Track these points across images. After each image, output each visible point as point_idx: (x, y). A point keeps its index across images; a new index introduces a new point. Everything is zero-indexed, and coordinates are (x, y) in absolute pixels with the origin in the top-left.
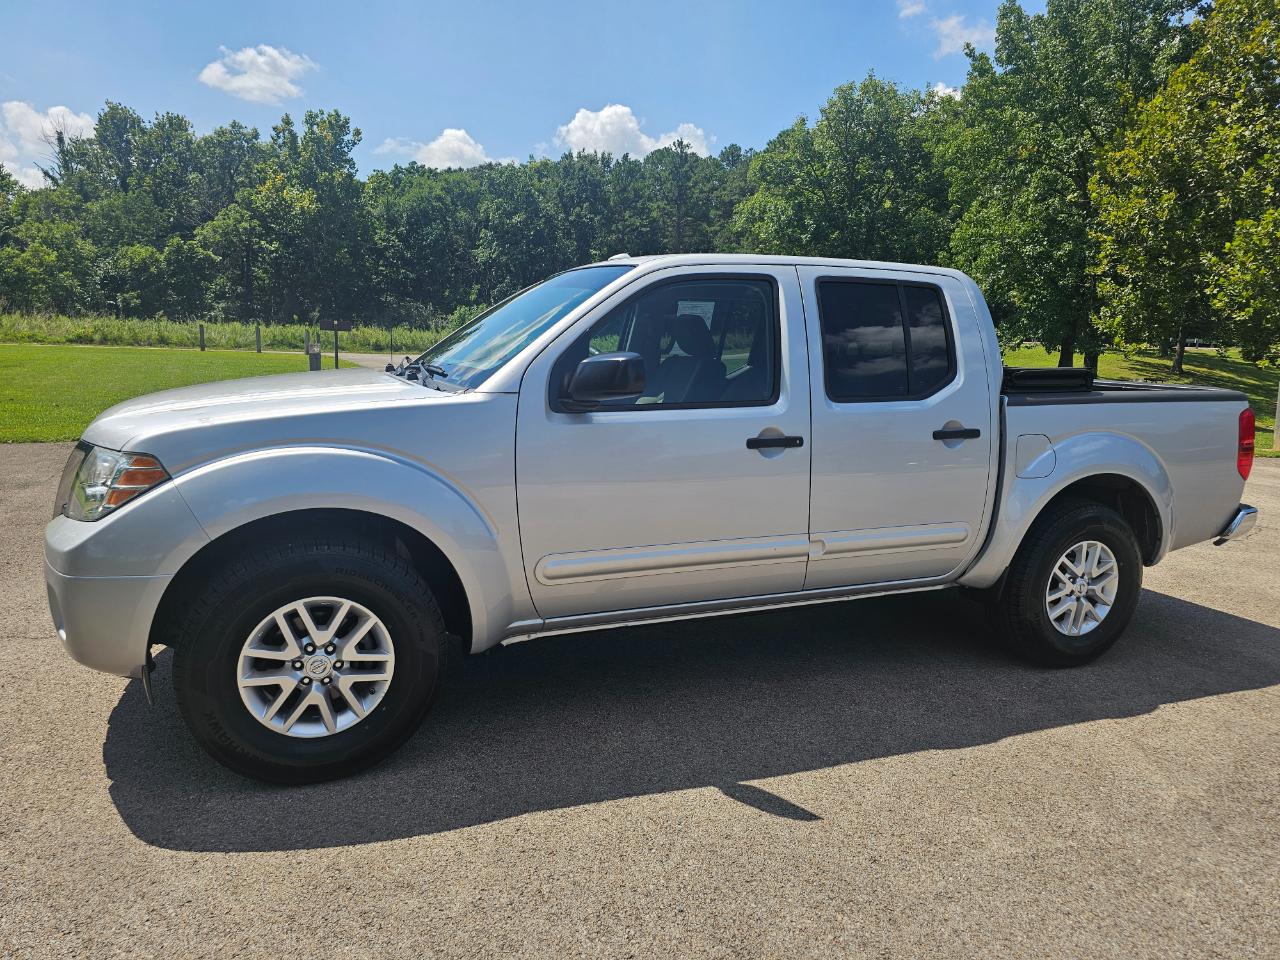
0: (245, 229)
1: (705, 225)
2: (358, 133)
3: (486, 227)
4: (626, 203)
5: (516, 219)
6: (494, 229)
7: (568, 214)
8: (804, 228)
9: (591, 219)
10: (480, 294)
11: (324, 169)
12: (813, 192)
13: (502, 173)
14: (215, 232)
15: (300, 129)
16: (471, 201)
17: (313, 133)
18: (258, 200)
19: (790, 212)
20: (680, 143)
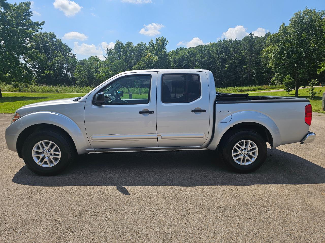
0: (142, 66)
1: (258, 56)
2: (168, 41)
3: (198, 61)
4: (235, 52)
5: (205, 59)
7: (219, 56)
8: (284, 55)
9: (225, 57)
11: (160, 51)
12: (287, 44)
13: (202, 47)
14: (136, 67)
15: (155, 42)
16: (194, 55)
17: (158, 42)
18: (146, 59)
19: (279, 50)
20: (251, 34)
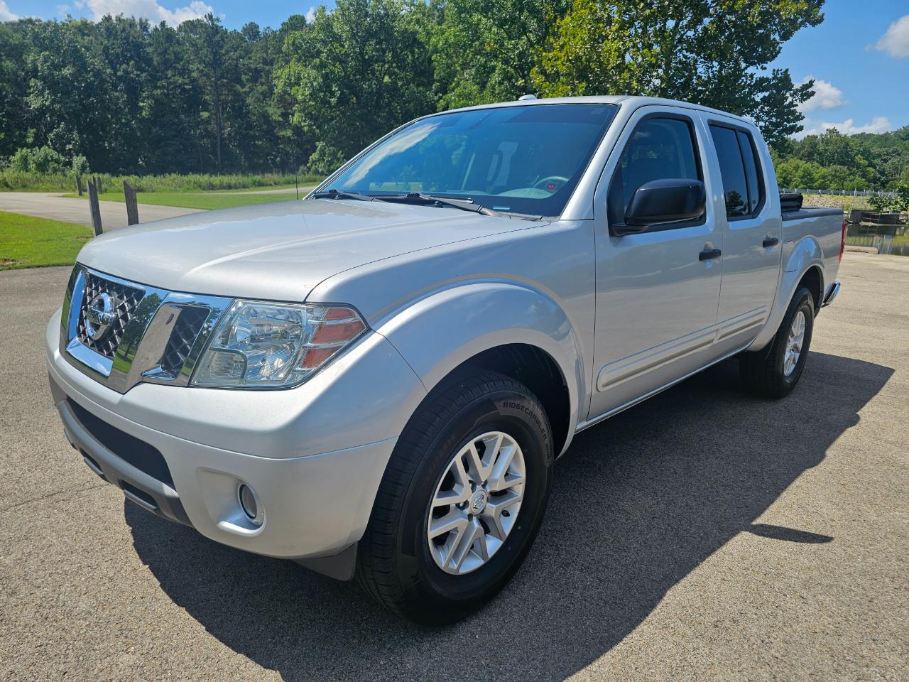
1: (238, 87)
3: (35, 77)
4: (167, 64)
5: (65, 71)
6: (44, 79)
8: (332, 94)
9: (138, 76)
10: (37, 136)
12: (334, 65)
13: (45, 28)
16: (16, 52)
19: (320, 80)
20: (211, 17)
